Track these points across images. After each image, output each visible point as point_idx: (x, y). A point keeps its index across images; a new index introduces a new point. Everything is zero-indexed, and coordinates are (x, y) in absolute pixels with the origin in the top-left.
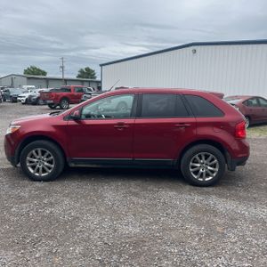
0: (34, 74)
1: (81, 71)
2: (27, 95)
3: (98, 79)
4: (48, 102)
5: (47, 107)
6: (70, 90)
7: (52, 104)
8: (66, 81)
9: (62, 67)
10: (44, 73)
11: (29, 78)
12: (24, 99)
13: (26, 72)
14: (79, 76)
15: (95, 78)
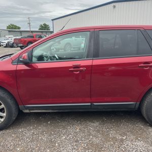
0: (12, 29)
1: (41, 26)
2: (6, 41)
3: (51, 30)
4: (20, 45)
5: (19, 48)
6: (33, 37)
7: (23, 46)
8: (32, 32)
9: (29, 24)
10: (19, 28)
11: (9, 31)
12: (5, 44)
13: (8, 27)
14: (40, 29)
15: (49, 30)
